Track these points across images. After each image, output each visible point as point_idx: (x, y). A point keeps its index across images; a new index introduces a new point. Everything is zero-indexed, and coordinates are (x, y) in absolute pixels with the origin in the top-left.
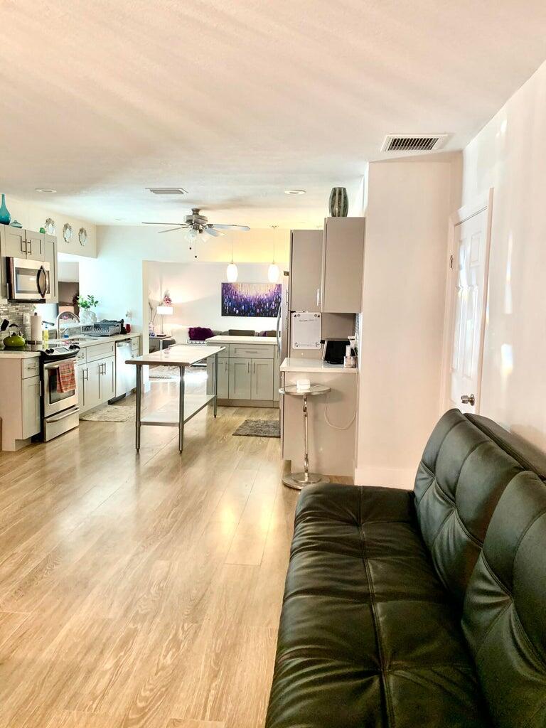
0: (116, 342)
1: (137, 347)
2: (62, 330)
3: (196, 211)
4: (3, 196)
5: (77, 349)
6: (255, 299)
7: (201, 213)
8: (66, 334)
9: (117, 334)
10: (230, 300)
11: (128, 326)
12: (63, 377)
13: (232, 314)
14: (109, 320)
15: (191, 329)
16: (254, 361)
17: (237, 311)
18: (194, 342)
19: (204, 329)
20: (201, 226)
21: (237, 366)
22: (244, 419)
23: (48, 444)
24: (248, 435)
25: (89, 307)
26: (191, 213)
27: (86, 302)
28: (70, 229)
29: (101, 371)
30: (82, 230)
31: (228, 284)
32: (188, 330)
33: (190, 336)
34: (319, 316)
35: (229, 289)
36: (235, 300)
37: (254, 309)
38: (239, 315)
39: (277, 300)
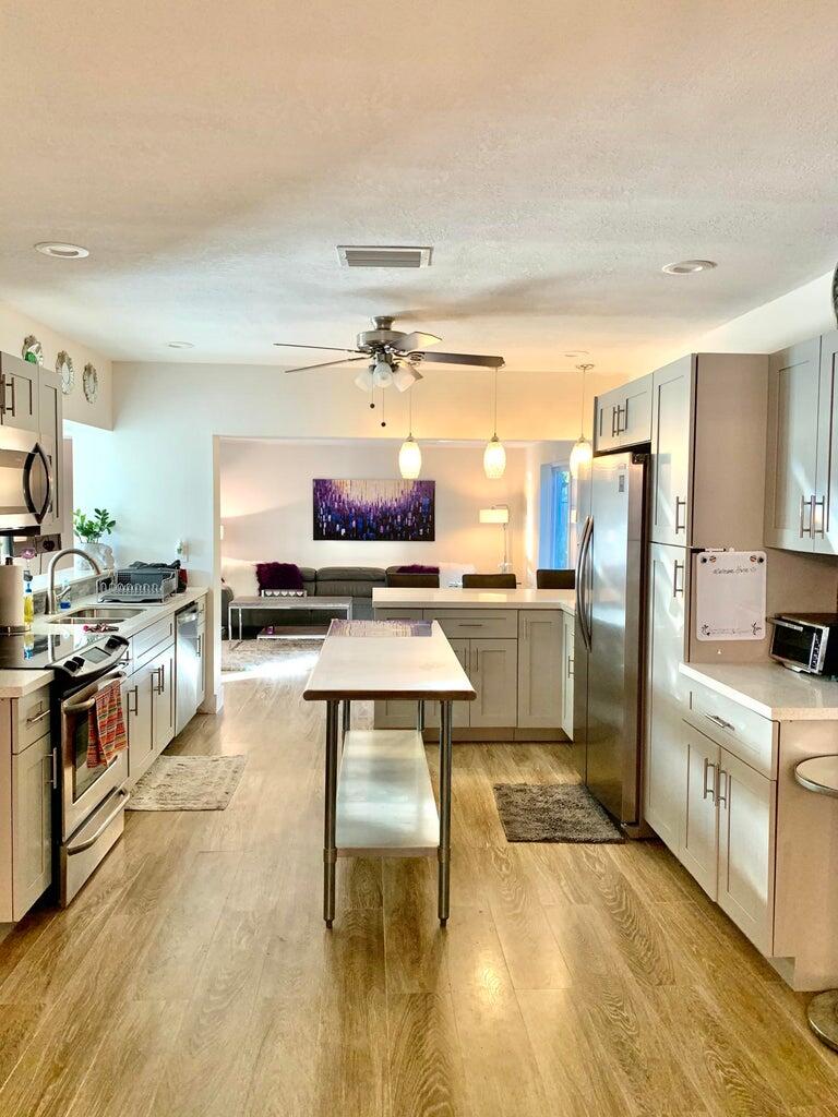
0: (175, 614)
2: (57, 592)
3: (385, 322)
5: (122, 646)
7: (395, 327)
10: (329, 510)
13: (332, 535)
15: (260, 566)
16: (476, 643)
17: (343, 531)
19: (285, 566)
22: (485, 781)
25: (97, 535)
26: (374, 326)
27: (91, 523)
28: (69, 365)
29: (156, 685)
30: (88, 369)
31: (324, 481)
32: (255, 569)
33: (259, 580)
34: (761, 560)
35: (327, 491)
36: (338, 510)
37: (374, 527)
38: (347, 538)
39: (416, 510)
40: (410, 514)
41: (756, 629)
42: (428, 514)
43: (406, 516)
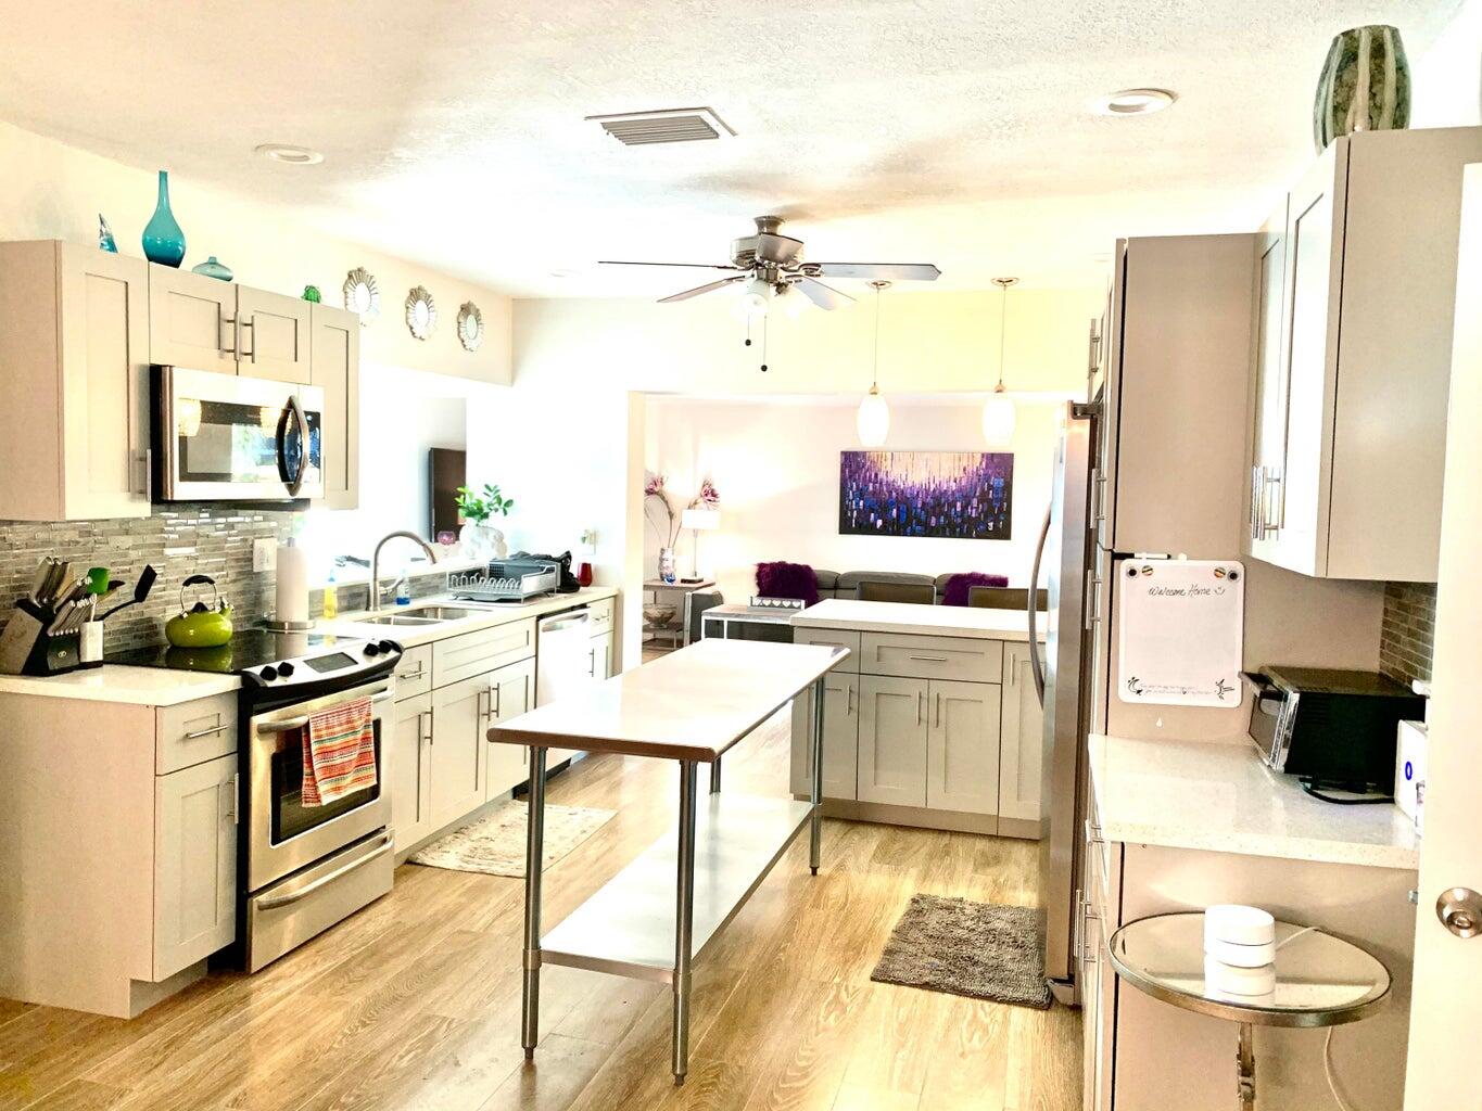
0: (541, 617)
1: (607, 626)
2: (384, 584)
3: (768, 224)
4: (163, 176)
5: (392, 654)
6: (927, 491)
7: (784, 230)
8: (402, 592)
9: (548, 592)
10: (861, 494)
11: (586, 568)
12: (326, 753)
13: (865, 528)
14: (532, 553)
15: (761, 566)
16: (936, 687)
17: (880, 523)
18: (767, 602)
19: (795, 567)
20: (781, 274)
21: (882, 698)
22: (907, 887)
23: (256, 983)
24: (926, 986)
25: (486, 516)
26: (753, 230)
27: (479, 502)
28: (429, 302)
29: (484, 709)
30: (466, 309)
31: (856, 454)
32: (755, 570)
33: (759, 586)
34: (1233, 576)
35: (860, 467)
36: (874, 493)
37: (923, 517)
38: (883, 531)
39: (984, 493)
40: (975, 501)
41: (1222, 688)
42: (1001, 501)
43: (969, 503)
